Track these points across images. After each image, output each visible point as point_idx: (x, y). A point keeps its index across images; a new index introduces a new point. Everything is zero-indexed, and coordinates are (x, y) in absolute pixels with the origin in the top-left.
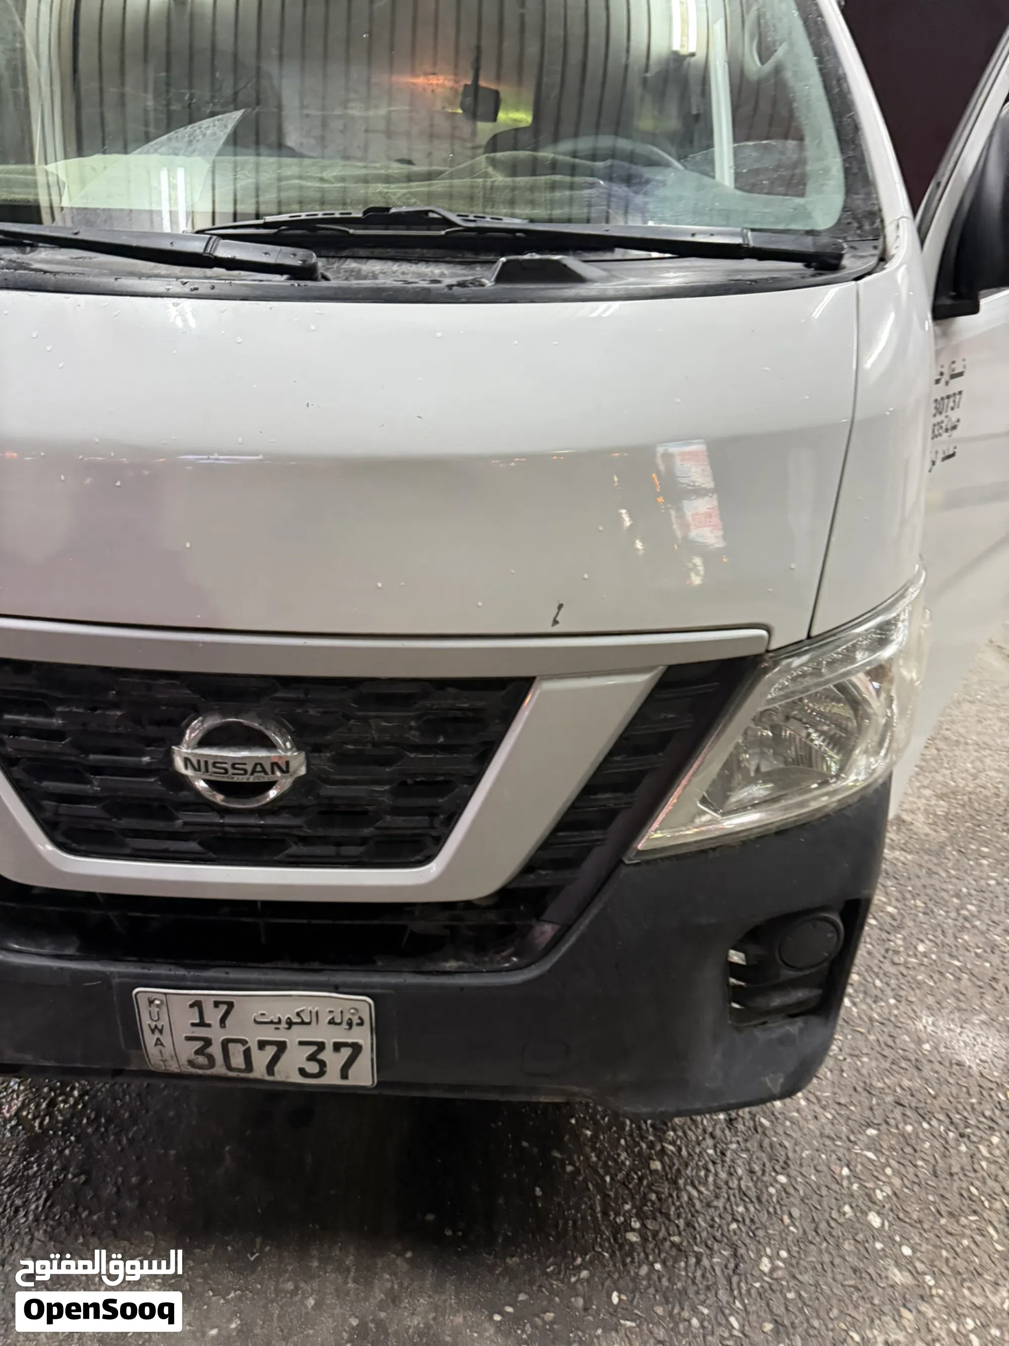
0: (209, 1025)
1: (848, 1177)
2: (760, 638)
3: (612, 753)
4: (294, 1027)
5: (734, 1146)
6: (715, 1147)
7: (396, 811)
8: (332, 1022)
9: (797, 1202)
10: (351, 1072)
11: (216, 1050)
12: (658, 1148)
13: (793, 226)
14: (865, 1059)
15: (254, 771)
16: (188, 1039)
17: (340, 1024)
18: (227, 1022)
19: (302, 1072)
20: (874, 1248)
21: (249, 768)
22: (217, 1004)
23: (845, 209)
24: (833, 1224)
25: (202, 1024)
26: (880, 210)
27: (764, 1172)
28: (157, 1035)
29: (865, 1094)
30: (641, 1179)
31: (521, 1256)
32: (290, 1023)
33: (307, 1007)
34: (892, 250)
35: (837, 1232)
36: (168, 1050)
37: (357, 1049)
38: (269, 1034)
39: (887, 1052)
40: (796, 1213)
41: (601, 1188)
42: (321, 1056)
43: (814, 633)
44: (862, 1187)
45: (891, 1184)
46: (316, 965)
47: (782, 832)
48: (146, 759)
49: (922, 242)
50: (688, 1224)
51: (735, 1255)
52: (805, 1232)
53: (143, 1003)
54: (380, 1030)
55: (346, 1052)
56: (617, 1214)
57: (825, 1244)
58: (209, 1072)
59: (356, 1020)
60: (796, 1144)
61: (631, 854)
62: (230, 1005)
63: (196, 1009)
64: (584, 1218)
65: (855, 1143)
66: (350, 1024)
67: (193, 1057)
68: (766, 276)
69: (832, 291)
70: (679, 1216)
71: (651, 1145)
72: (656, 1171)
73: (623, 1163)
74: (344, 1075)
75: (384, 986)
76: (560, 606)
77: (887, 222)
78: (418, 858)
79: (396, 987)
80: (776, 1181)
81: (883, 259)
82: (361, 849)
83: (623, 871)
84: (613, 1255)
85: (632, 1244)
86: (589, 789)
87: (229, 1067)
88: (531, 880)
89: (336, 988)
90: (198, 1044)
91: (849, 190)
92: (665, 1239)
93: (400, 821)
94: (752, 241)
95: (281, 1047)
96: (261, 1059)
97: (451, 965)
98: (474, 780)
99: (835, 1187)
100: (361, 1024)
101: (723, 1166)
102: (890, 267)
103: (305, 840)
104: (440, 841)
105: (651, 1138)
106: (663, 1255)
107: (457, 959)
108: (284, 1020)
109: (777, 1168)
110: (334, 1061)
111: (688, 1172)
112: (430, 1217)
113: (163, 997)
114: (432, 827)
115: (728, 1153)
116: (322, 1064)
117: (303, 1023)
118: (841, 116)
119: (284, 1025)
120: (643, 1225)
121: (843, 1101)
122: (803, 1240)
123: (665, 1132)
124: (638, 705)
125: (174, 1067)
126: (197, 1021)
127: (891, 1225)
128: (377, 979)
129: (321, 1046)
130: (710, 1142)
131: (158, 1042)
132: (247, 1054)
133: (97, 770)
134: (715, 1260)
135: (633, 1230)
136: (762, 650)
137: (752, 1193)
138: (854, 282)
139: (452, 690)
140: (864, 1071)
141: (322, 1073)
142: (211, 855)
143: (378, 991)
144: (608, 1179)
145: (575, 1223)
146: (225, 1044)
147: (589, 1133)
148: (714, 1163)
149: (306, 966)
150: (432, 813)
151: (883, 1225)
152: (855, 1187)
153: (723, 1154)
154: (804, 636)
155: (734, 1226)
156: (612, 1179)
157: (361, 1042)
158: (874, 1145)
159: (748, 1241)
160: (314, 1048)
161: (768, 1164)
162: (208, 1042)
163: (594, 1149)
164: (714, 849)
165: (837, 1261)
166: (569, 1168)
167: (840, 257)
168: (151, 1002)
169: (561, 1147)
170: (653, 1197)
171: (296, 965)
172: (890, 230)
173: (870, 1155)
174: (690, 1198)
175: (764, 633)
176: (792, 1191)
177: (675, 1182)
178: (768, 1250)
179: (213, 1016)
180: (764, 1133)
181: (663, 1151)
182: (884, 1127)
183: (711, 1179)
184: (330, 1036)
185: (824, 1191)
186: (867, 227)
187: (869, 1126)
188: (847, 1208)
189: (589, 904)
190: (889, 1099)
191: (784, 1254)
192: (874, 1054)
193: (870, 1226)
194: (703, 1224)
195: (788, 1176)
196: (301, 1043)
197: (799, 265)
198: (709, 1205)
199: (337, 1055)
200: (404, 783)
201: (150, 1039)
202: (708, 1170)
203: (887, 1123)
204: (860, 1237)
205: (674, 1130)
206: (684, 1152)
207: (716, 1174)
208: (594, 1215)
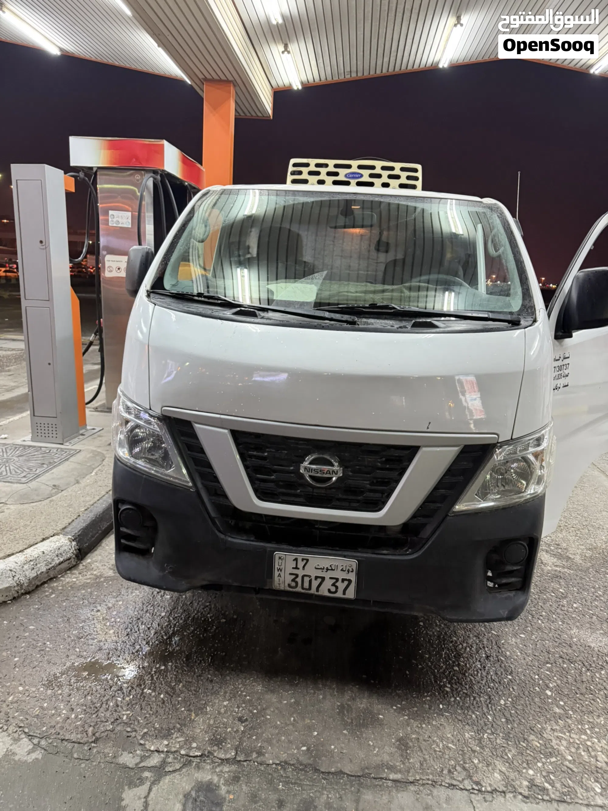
0: (299, 569)
1: (538, 679)
2: (495, 437)
3: (444, 475)
4: (329, 571)
5: (489, 665)
6: (481, 665)
7: (371, 491)
8: (342, 570)
9: (516, 684)
10: (347, 592)
11: (299, 580)
12: (457, 663)
13: (505, 310)
14: (547, 642)
15: (327, 473)
16: (291, 574)
17: (345, 571)
18: (305, 568)
19: (329, 591)
20: (548, 701)
21: (325, 472)
22: (303, 560)
23: (522, 305)
24: (531, 692)
25: (297, 568)
26: (534, 306)
27: (502, 674)
28: (280, 572)
29: (546, 653)
30: (450, 672)
31: (403, 691)
32: (327, 569)
33: (334, 563)
34: (538, 319)
35: (533, 695)
36: (282, 579)
37: (350, 581)
38: (320, 574)
39: (556, 640)
40: (515, 688)
41: (433, 673)
42: (337, 584)
43: (514, 437)
44: (543, 682)
45: (556, 682)
46: (338, 549)
47: (504, 509)
48: (292, 468)
49: (549, 317)
50: (470, 687)
51: (490, 698)
52: (519, 694)
53: (277, 557)
54: (359, 575)
55: (346, 583)
56: (441, 682)
57: (527, 698)
58: (294, 590)
59: (351, 570)
60: (516, 666)
61: (451, 512)
62: (307, 560)
63: (295, 562)
64: (427, 682)
65: (541, 668)
66: (348, 571)
67: (290, 583)
68: (495, 327)
69: (518, 332)
70: (466, 684)
71: (454, 662)
72: (456, 670)
73: (442, 667)
74: (344, 593)
75: (362, 557)
76: (430, 423)
77: (537, 309)
78: (377, 509)
79: (366, 558)
80: (507, 677)
81: (535, 321)
82: (358, 504)
83: (448, 518)
84: (439, 694)
85: (447, 692)
86: (436, 488)
87: (303, 588)
88: (415, 521)
89: (345, 557)
90: (293, 577)
91: (524, 299)
92: (460, 691)
93: (372, 495)
94: (491, 316)
95: (323, 579)
96: (315, 584)
97: (385, 552)
98: (398, 482)
99: (532, 681)
100: (352, 571)
101: (484, 670)
102: (536, 324)
103: (339, 500)
104: (384, 503)
105: (454, 660)
106: (460, 696)
107: (387, 550)
108: (325, 568)
109: (508, 673)
110: (341, 586)
111: (470, 671)
112: (364, 676)
113: (284, 556)
114: (382, 497)
115: (487, 668)
116: (337, 588)
117: (332, 570)
118: (521, 275)
119: (325, 570)
120: (452, 686)
121: (536, 654)
122: (518, 697)
123: (459, 659)
124: (454, 459)
125: (282, 588)
126: (295, 566)
127: (555, 694)
128: (359, 554)
129: (337, 580)
130: (478, 663)
131: (279, 575)
132: (310, 582)
133: (275, 471)
134: (481, 699)
135: (448, 687)
136: (496, 442)
137: (497, 680)
138: (523, 330)
139: (392, 449)
140: (546, 646)
141: (336, 592)
142: (308, 503)
143: (360, 559)
144: (436, 671)
145: (423, 683)
146: (303, 576)
147: (427, 656)
148: (481, 670)
149: (334, 548)
150: (382, 492)
151: (552, 694)
152: (541, 682)
153: (484, 667)
154: (510, 438)
155: (489, 689)
156: (438, 671)
157: (352, 579)
158: (549, 669)
159: (495, 694)
160: (335, 580)
161: (503, 672)
162: (297, 576)
163: (430, 661)
164: (480, 513)
165: (532, 704)
166: (420, 666)
167: (520, 321)
168: (280, 558)
169: (416, 660)
170: (455, 678)
171: (330, 548)
172: (537, 312)
173: (547, 672)
174: (471, 680)
175: (496, 436)
176: (514, 681)
177: (465, 674)
178: (503, 698)
179: (301, 564)
180: (502, 662)
181: (459, 664)
182: (554, 664)
183: (479, 675)
184: (341, 575)
185: (527, 682)
186: (529, 311)
187: (547, 663)
188: (537, 688)
189: (436, 530)
190: (557, 655)
191: (510, 700)
192: (551, 640)
193: (546, 694)
194: (476, 688)
195: (512, 676)
196: (331, 578)
197: (507, 324)
198: (478, 682)
199: (342, 584)
200: (373, 482)
201: (276, 573)
202: (478, 672)
203: (555, 663)
204: (542, 697)
205: (463, 658)
206: (468, 665)
207: (482, 673)
208: (431, 681)
